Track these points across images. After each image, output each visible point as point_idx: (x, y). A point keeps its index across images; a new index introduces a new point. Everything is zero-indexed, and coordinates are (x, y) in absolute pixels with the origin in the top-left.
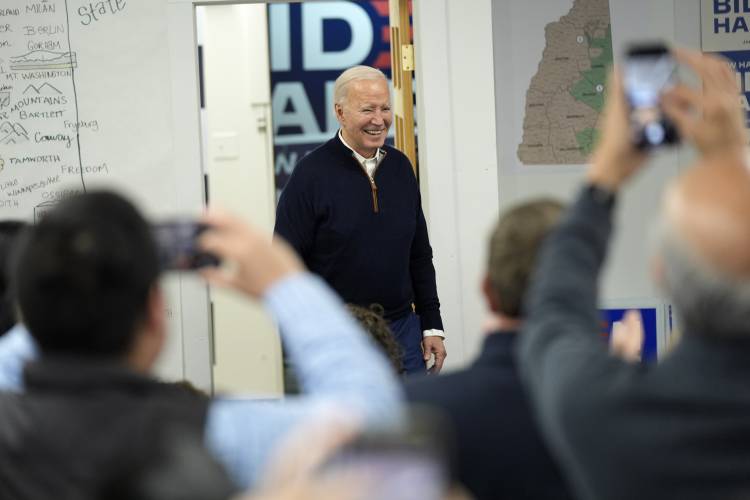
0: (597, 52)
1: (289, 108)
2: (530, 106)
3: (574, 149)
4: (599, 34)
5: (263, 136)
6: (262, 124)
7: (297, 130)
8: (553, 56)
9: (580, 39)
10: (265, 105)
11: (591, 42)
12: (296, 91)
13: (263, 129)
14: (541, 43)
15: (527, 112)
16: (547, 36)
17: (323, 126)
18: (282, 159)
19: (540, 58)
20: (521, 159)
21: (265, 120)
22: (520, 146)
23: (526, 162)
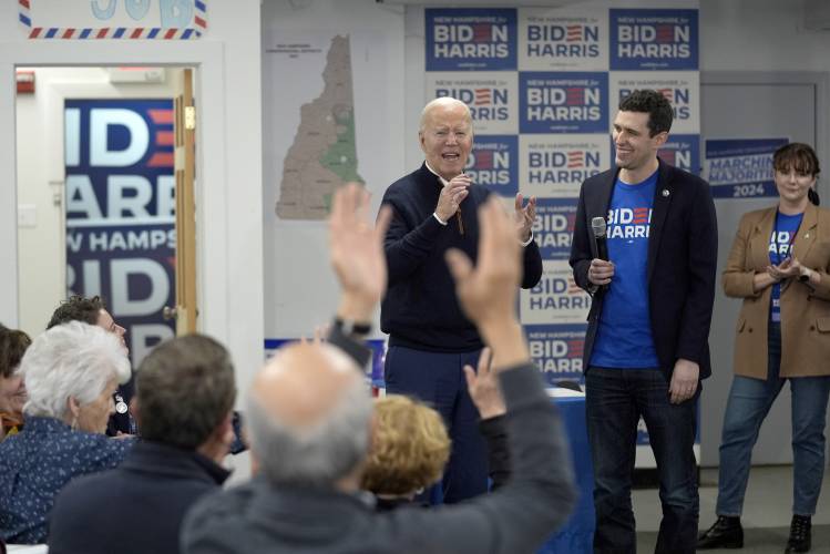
0: (342, 130)
1: (77, 196)
2: (287, 171)
3: (321, 208)
4: (344, 115)
5: (57, 208)
6: (57, 199)
7: (83, 215)
8: (307, 132)
9: (329, 118)
10: (60, 183)
11: (338, 121)
12: (83, 183)
13: (58, 203)
14: (297, 120)
15: (285, 177)
16: (302, 115)
17: (104, 212)
18: (70, 239)
19: (295, 132)
20: (278, 214)
21: (60, 195)
22: (278, 203)
23: (281, 217)
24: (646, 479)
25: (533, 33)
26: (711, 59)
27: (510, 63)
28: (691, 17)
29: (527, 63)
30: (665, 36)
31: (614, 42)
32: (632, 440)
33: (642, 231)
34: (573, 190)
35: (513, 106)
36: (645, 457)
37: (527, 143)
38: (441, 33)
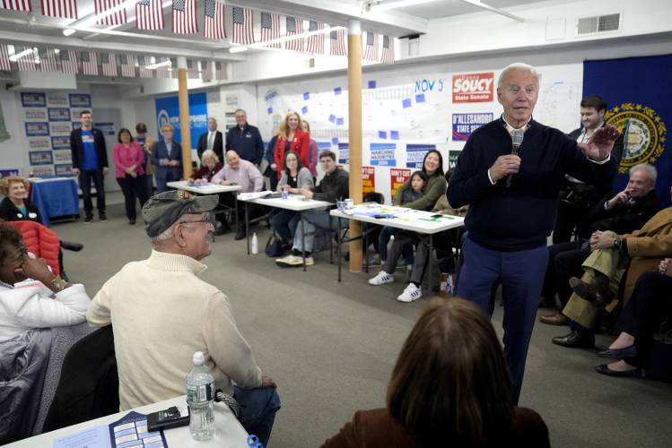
24: (94, 195)
25: (50, 99)
26: (94, 105)
27: (44, 106)
28: (88, 96)
29: (49, 105)
30: (83, 100)
31: (70, 101)
32: (90, 187)
33: (92, 140)
34: (69, 134)
35: (46, 115)
36: (93, 191)
37: (51, 124)
38: (25, 98)
